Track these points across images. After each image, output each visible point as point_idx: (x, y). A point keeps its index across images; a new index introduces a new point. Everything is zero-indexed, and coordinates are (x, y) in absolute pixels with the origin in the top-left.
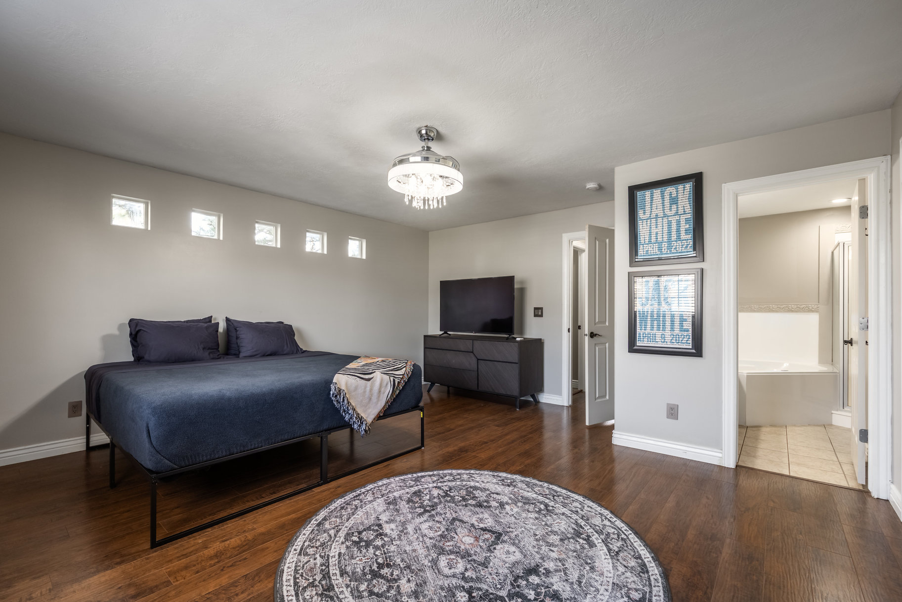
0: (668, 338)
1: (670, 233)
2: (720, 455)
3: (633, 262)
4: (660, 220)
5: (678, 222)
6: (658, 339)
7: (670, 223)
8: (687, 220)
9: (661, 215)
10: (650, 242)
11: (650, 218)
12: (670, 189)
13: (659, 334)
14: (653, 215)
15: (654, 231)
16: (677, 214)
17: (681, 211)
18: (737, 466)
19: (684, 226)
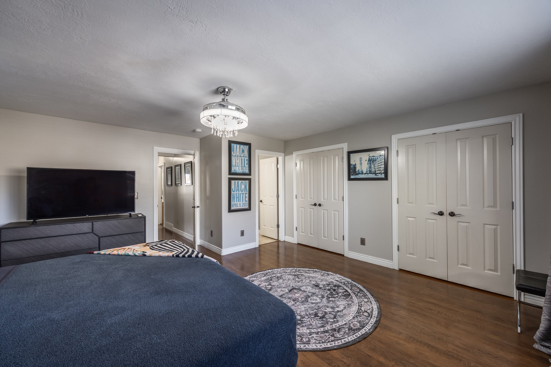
0: (241, 205)
1: (242, 163)
2: (255, 244)
3: (230, 173)
4: (239, 157)
5: (244, 159)
6: (238, 205)
7: (242, 159)
8: (247, 159)
9: (239, 155)
10: (236, 166)
11: (236, 156)
12: (242, 146)
13: (239, 203)
14: (237, 155)
15: (237, 161)
16: (244, 156)
17: (245, 156)
18: (259, 245)
19: (246, 162)
